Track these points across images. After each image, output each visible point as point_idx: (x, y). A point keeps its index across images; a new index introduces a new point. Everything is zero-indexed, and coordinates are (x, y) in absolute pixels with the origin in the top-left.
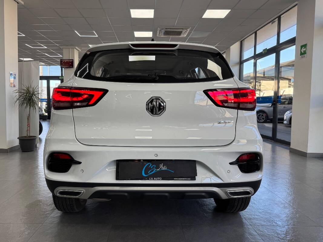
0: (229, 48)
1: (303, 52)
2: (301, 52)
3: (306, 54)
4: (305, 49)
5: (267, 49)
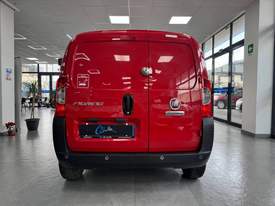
1: (250, 51)
5: (222, 49)
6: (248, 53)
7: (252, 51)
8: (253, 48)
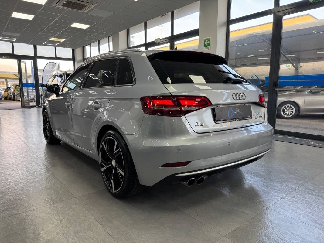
0: (118, 33)
1: (207, 44)
2: (205, 44)
3: (210, 46)
4: (209, 42)
5: (160, 38)
6: (204, 47)
7: (209, 45)
8: (210, 42)
